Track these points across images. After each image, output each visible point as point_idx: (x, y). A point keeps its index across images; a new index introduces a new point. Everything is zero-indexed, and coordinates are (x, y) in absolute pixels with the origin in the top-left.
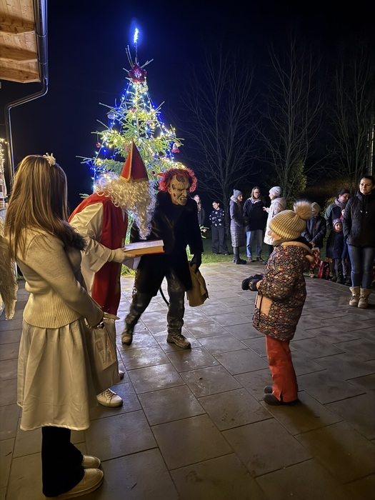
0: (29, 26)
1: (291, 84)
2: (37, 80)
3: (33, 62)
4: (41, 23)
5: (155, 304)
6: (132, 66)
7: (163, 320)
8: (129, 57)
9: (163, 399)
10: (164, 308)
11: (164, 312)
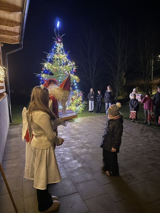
0: (18, 24)
1: (120, 41)
2: (18, 43)
3: (17, 37)
5: (68, 135)
6: (57, 37)
7: (73, 142)
8: (56, 33)
9: (77, 174)
10: (73, 136)
11: (73, 138)
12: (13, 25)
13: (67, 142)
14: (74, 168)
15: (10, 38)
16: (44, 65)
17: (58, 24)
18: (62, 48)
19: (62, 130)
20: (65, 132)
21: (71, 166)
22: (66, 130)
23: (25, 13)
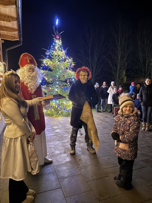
0: (15, 19)
1: (119, 40)
2: (18, 39)
3: (16, 33)
4: (19, 18)
5: (63, 129)
6: (56, 34)
7: (66, 135)
8: (54, 31)
9: (64, 168)
10: (67, 130)
11: (67, 132)
12: (9, 20)
13: (60, 135)
14: (62, 161)
15: (9, 35)
16: (43, 61)
17: (57, 22)
18: (61, 44)
19: (58, 124)
20: (60, 126)
21: (59, 160)
22: (62, 124)
23: (18, 6)
